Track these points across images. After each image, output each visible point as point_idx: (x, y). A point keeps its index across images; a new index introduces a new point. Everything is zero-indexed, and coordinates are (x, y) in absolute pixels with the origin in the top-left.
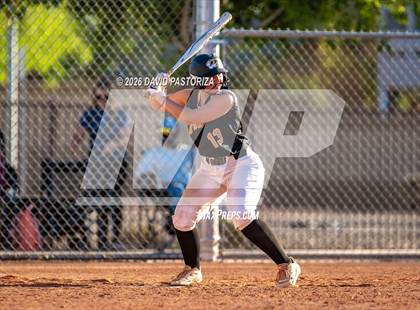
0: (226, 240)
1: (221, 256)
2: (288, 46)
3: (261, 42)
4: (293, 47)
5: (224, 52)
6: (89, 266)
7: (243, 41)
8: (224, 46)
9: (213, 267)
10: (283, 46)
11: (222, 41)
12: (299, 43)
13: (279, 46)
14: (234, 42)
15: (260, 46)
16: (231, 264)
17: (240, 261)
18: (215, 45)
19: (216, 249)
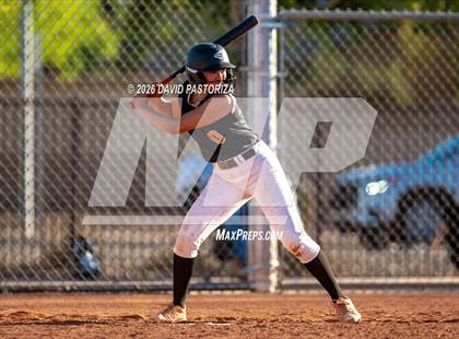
0: (287, 267)
1: (280, 286)
2: (360, 31)
3: (328, 26)
4: (366, 31)
5: (283, 38)
6: (119, 299)
7: (305, 25)
8: (282, 31)
9: (270, 299)
10: (354, 31)
11: (280, 25)
12: (373, 26)
13: (349, 30)
14: (294, 25)
15: (326, 30)
16: (293, 296)
17: (302, 292)
18: (271, 30)
19: (274, 278)
